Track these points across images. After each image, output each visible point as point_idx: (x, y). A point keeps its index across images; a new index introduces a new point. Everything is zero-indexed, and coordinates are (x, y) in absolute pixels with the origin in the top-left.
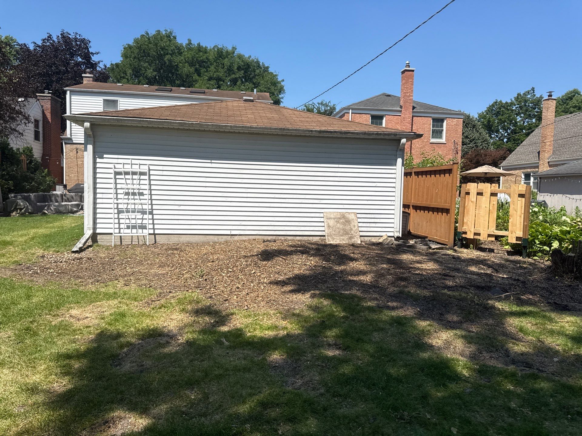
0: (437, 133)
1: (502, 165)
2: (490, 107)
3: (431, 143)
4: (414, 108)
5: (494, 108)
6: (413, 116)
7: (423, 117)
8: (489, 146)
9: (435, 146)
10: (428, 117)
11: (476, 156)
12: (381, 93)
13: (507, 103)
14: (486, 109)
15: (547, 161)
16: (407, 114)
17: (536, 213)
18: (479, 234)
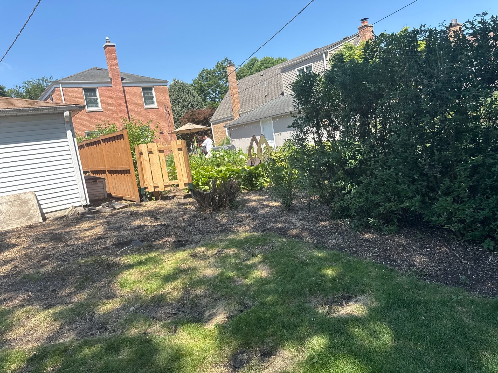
0: (149, 100)
1: (211, 120)
2: (200, 74)
3: (145, 109)
4: (123, 79)
5: (203, 75)
6: (123, 87)
7: (133, 86)
8: (202, 106)
9: (149, 111)
10: (137, 86)
11: (191, 115)
12: (93, 67)
13: (211, 70)
14: (198, 76)
15: (238, 113)
16: (118, 85)
17: (222, 156)
18: (157, 187)
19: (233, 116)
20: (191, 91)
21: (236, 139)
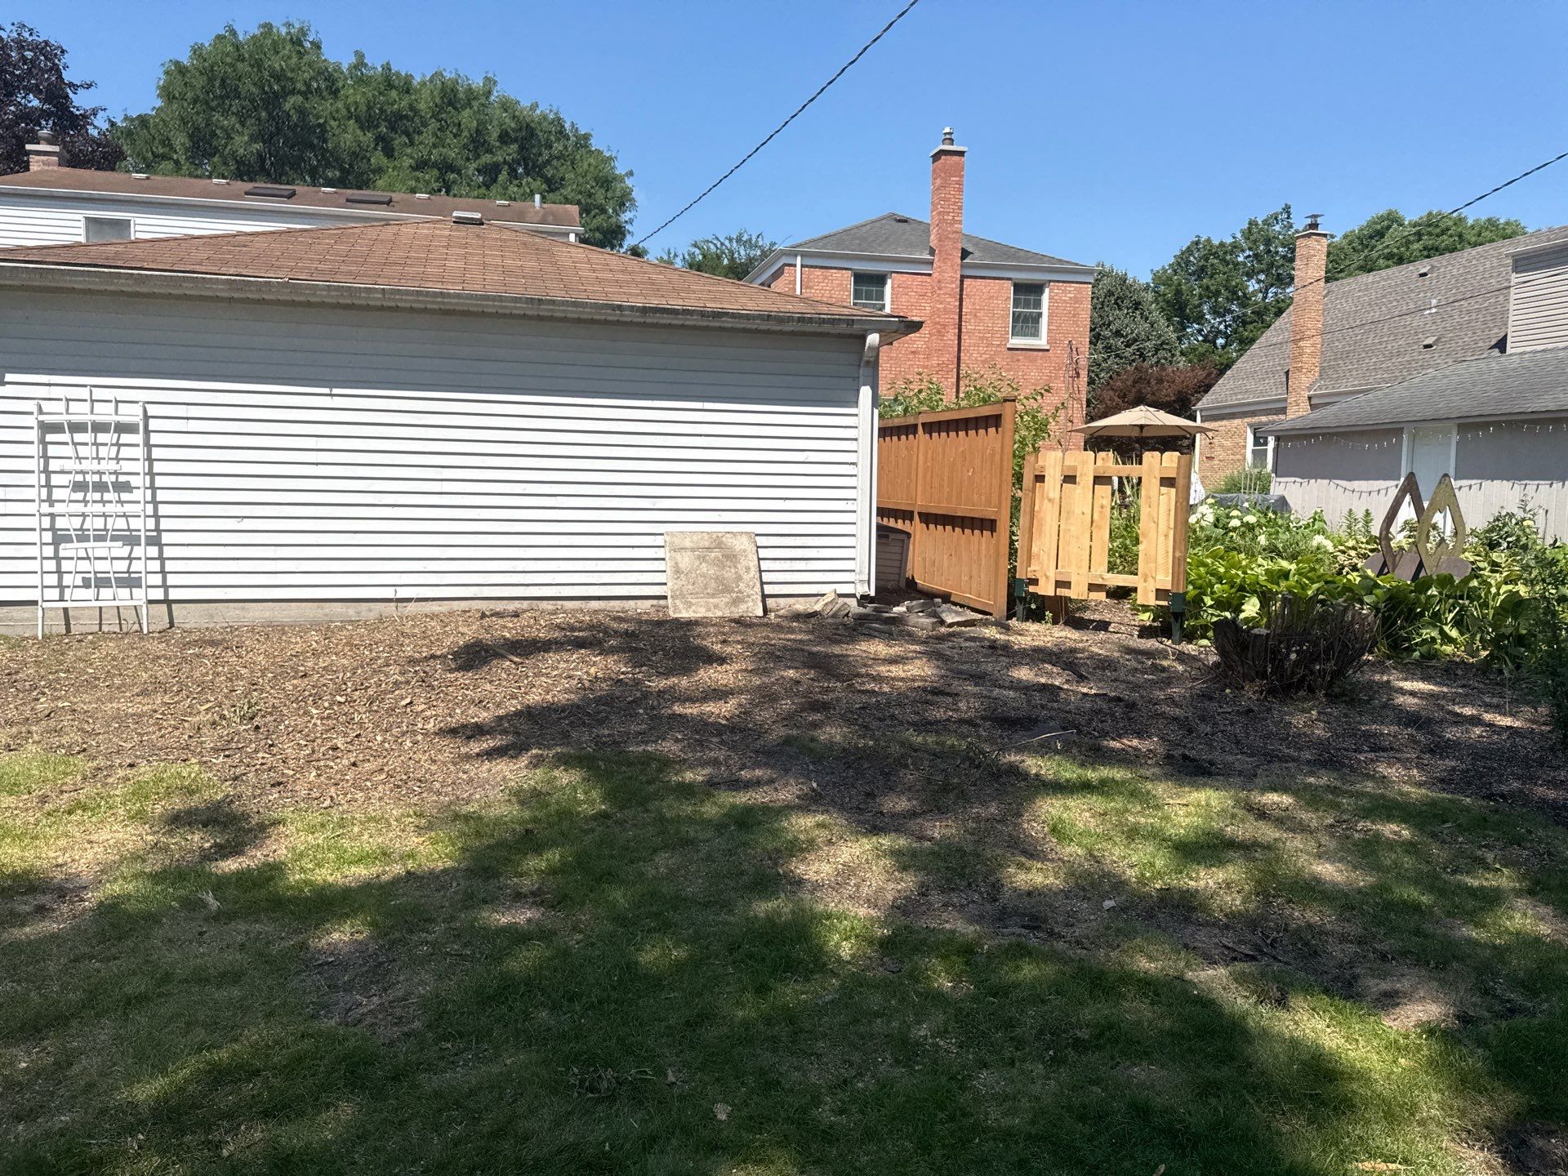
0: (1026, 323)
1: (1199, 405)
2: (1183, 253)
3: (1009, 349)
4: (965, 254)
5: (1192, 259)
6: (963, 277)
7: (990, 278)
8: (1173, 356)
9: (1020, 355)
10: (1002, 279)
11: (1135, 382)
12: (885, 213)
13: (1222, 244)
14: (1172, 260)
15: (1307, 394)
16: (948, 270)
17: (1250, 528)
18: (1067, 585)
19: (1285, 400)
20: (1145, 306)
21: (1293, 479)
